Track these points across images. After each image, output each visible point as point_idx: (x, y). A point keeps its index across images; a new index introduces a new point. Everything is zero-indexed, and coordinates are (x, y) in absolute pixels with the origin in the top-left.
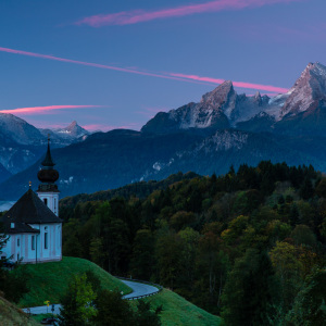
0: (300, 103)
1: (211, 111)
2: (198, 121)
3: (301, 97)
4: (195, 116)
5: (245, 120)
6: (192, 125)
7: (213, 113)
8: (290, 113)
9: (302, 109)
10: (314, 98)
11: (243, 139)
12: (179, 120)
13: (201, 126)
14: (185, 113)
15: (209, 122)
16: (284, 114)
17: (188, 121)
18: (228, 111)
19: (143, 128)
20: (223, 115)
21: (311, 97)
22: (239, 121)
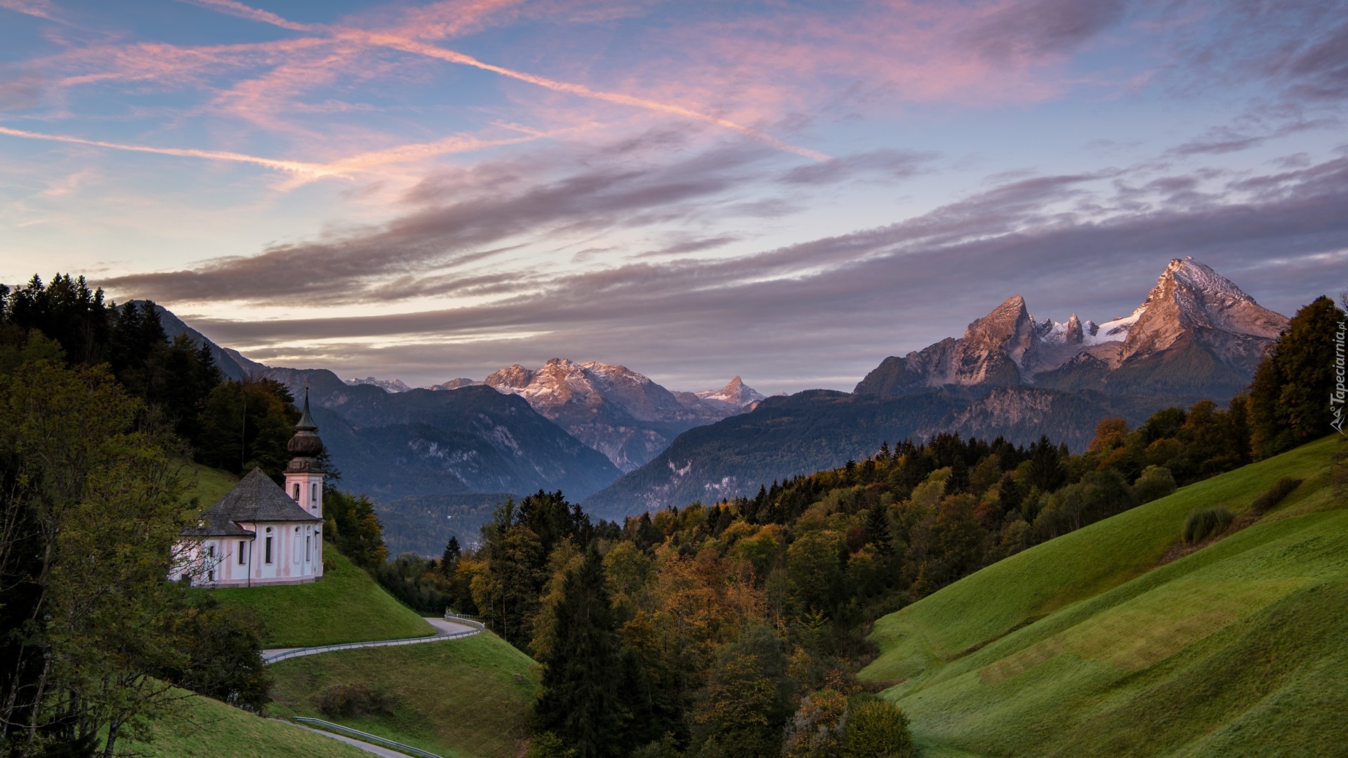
0: (1157, 334)
1: (985, 354)
2: (961, 372)
3: (1158, 323)
4: (955, 364)
5: (1049, 368)
6: (951, 379)
7: (990, 357)
8: (1136, 355)
9: (1160, 345)
10: (1182, 325)
11: (1043, 404)
12: (926, 371)
13: (966, 381)
14: (935, 358)
15: (982, 374)
16: (1126, 356)
17: (942, 373)
18: (1018, 352)
19: (860, 387)
20: (1007, 360)
21: (1177, 323)
22: (1039, 370)
